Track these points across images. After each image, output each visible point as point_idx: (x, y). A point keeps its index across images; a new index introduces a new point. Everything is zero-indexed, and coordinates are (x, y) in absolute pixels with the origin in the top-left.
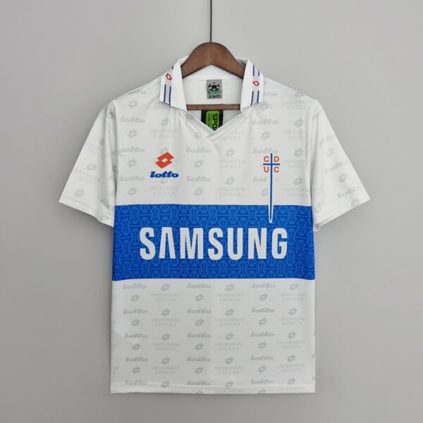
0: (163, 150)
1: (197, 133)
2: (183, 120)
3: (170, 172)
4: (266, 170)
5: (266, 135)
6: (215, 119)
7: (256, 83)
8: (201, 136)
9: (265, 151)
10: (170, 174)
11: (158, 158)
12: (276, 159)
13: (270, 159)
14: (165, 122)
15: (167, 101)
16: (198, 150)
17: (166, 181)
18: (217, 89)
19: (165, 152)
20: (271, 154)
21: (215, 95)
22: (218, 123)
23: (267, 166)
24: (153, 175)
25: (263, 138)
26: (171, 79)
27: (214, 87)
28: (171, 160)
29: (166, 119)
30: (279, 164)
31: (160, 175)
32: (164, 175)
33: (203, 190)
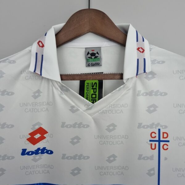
0: (34, 126)
1: (73, 107)
2: (57, 92)
3: (44, 149)
4: (153, 147)
5: (152, 109)
6: (94, 89)
7: (141, 50)
8: (78, 110)
9: (151, 126)
10: (44, 151)
11: (30, 134)
12: (165, 135)
13: (157, 135)
14: (37, 94)
15: (38, 72)
16: (74, 126)
17: (40, 159)
18: (96, 57)
19: (37, 127)
20: (159, 130)
21: (94, 63)
22: (97, 93)
23: (153, 143)
24: (24, 152)
25: (150, 111)
26: (43, 46)
27: (93, 54)
28: (45, 135)
29: (39, 91)
30: (168, 141)
31: (33, 153)
32: (36, 152)
33: (80, 170)
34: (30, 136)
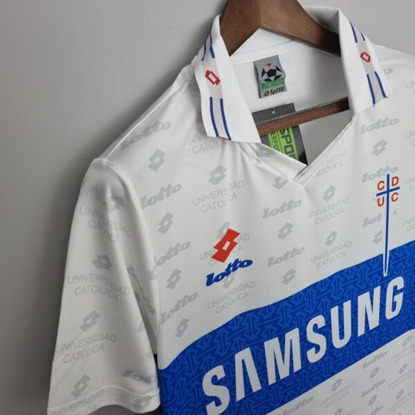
0: (221, 231)
1: (278, 179)
3: (237, 261)
4: (381, 203)
5: (380, 147)
6: (286, 137)
7: (365, 57)
8: (286, 181)
9: (378, 174)
11: (215, 247)
12: (395, 180)
13: (385, 185)
14: (217, 175)
15: (223, 134)
16: (282, 210)
17: (233, 278)
18: (277, 77)
19: (225, 231)
20: (388, 176)
21: (274, 88)
22: (293, 143)
23: (381, 197)
24: (211, 280)
25: (376, 153)
26: (218, 81)
27: (272, 73)
28: (235, 240)
29: (220, 169)
30: (398, 188)
31: (223, 275)
33: (295, 271)
34: (216, 251)
